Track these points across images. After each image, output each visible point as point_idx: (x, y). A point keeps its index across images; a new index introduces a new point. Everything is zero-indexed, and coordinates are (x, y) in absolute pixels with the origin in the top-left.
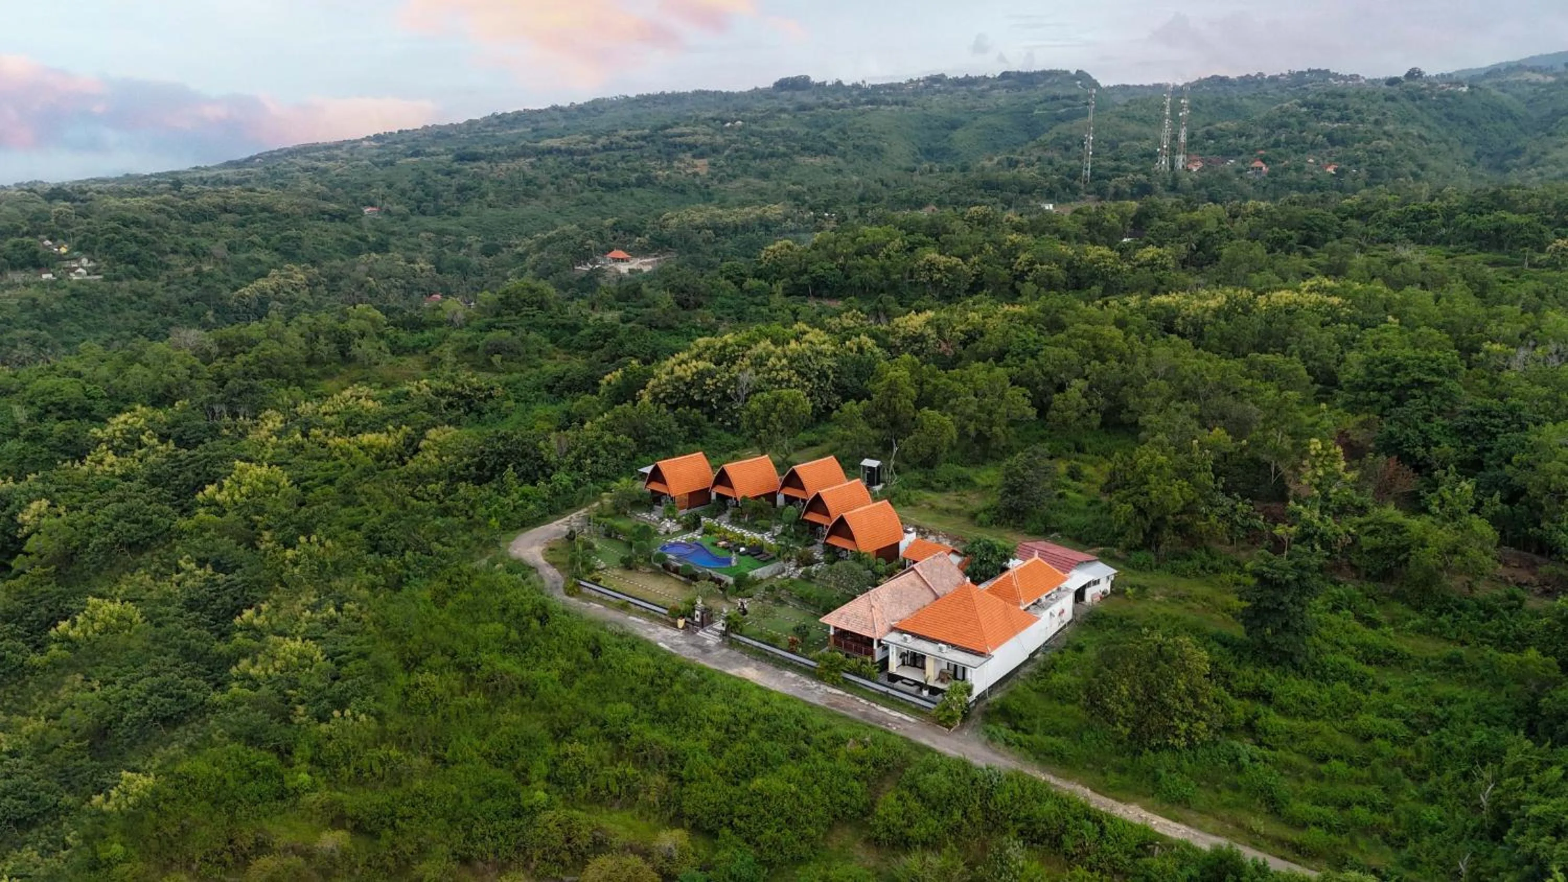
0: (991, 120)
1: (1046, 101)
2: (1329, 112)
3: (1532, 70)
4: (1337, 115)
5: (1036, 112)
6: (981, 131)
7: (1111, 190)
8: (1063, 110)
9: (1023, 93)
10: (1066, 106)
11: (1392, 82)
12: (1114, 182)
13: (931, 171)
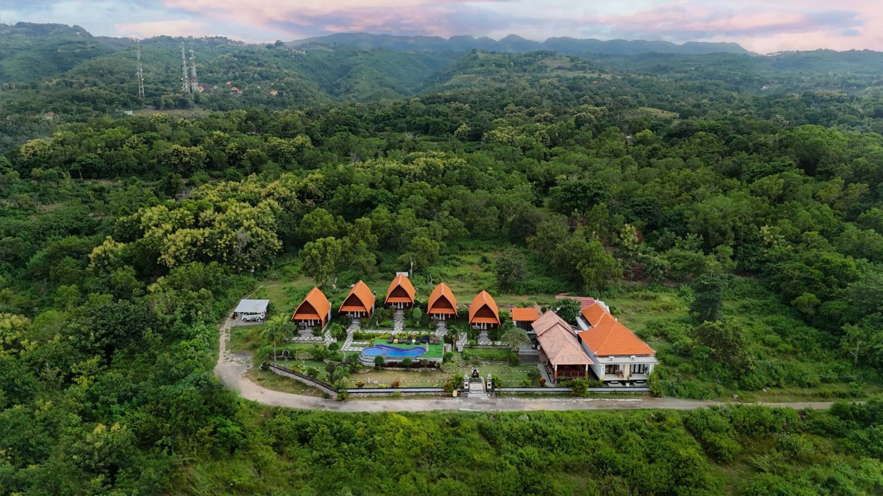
0: (29, 54)
1: (64, 44)
2: (251, 61)
3: (321, 44)
4: (256, 63)
5: (59, 51)
6: (22, 61)
7: (164, 103)
8: (78, 50)
9: (39, 37)
10: (79, 48)
11: (269, 47)
12: (163, 98)
13: (10, 88)
